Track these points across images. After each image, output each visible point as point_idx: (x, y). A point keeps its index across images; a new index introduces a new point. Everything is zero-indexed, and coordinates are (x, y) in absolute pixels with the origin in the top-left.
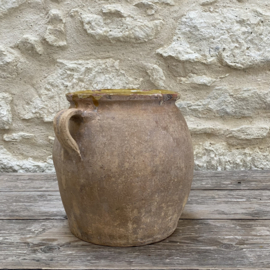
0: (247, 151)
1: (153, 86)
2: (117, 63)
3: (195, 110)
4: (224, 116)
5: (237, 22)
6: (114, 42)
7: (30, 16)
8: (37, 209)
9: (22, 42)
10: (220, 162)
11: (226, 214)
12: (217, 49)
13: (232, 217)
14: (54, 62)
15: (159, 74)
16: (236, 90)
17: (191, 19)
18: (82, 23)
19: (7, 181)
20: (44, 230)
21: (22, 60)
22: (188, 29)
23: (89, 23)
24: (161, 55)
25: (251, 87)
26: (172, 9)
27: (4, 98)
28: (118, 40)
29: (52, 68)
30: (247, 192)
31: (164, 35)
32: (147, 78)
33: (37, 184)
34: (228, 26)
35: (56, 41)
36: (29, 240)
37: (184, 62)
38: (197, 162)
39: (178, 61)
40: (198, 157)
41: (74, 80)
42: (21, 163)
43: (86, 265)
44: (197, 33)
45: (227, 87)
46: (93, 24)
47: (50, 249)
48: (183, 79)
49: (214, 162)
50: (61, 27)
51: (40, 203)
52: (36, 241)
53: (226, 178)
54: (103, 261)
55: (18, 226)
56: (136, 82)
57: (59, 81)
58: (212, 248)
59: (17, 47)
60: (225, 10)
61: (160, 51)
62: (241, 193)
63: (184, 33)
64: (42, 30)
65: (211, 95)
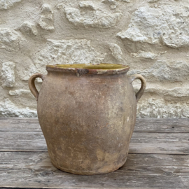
0: (178, 105)
1: (114, 58)
2: (89, 42)
4: (163, 80)
5: (174, 15)
6: (87, 28)
7: (29, 8)
8: (35, 145)
9: (23, 26)
10: (159, 112)
11: (166, 150)
12: (159, 33)
13: (170, 152)
14: (45, 41)
15: (118, 50)
16: (172, 62)
17: (142, 13)
18: (65, 14)
19: (12, 123)
20: (41, 159)
21: (23, 39)
22: (139, 19)
23: (70, 14)
24: (120, 37)
25: (182, 61)
26: (128, 5)
27: (10, 65)
28: (90, 26)
29: (43, 45)
30: (179, 135)
31: (122, 23)
32: (110, 53)
33: (33, 126)
34: (167, 18)
35: (46, 26)
36: (32, 167)
37: (136, 43)
38: (143, 112)
39: (132, 41)
40: (144, 109)
42: (21, 110)
43: (73, 186)
44: (145, 22)
45: (165, 61)
46: (73, 14)
47: (47, 174)
48: (134, 54)
49: (155, 113)
50: (50, 16)
51: (37, 140)
52: (37, 167)
53: (164, 124)
54: (83, 183)
55: (23, 157)
56: (101, 56)
57: (48, 54)
58: (158, 175)
59: (19, 30)
60: (165, 6)
61: (119, 34)
62: (175, 135)
63: (136, 22)
64: (37, 18)
65: (154, 65)
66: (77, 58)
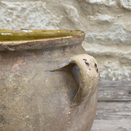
1: (70, 21)
3: (99, 39)
4: (119, 43)
10: (114, 75)
15: (75, 13)
16: (128, 26)
32: (66, 15)
37: (92, 5)
41: (14, 17)
45: (122, 23)
48: (92, 17)
49: (110, 75)
56: (58, 19)
57: (3, 17)
65: (111, 28)
66: (32, 21)
